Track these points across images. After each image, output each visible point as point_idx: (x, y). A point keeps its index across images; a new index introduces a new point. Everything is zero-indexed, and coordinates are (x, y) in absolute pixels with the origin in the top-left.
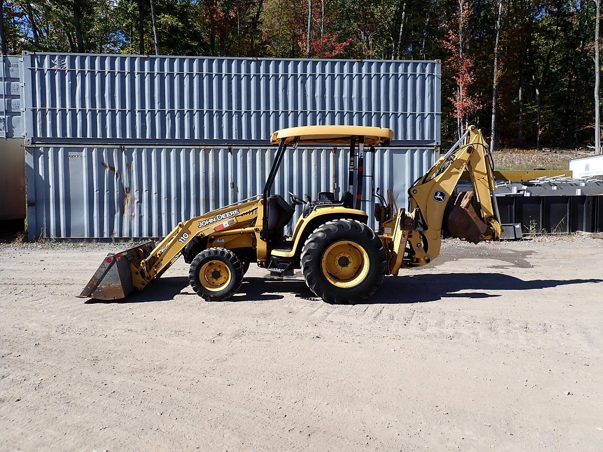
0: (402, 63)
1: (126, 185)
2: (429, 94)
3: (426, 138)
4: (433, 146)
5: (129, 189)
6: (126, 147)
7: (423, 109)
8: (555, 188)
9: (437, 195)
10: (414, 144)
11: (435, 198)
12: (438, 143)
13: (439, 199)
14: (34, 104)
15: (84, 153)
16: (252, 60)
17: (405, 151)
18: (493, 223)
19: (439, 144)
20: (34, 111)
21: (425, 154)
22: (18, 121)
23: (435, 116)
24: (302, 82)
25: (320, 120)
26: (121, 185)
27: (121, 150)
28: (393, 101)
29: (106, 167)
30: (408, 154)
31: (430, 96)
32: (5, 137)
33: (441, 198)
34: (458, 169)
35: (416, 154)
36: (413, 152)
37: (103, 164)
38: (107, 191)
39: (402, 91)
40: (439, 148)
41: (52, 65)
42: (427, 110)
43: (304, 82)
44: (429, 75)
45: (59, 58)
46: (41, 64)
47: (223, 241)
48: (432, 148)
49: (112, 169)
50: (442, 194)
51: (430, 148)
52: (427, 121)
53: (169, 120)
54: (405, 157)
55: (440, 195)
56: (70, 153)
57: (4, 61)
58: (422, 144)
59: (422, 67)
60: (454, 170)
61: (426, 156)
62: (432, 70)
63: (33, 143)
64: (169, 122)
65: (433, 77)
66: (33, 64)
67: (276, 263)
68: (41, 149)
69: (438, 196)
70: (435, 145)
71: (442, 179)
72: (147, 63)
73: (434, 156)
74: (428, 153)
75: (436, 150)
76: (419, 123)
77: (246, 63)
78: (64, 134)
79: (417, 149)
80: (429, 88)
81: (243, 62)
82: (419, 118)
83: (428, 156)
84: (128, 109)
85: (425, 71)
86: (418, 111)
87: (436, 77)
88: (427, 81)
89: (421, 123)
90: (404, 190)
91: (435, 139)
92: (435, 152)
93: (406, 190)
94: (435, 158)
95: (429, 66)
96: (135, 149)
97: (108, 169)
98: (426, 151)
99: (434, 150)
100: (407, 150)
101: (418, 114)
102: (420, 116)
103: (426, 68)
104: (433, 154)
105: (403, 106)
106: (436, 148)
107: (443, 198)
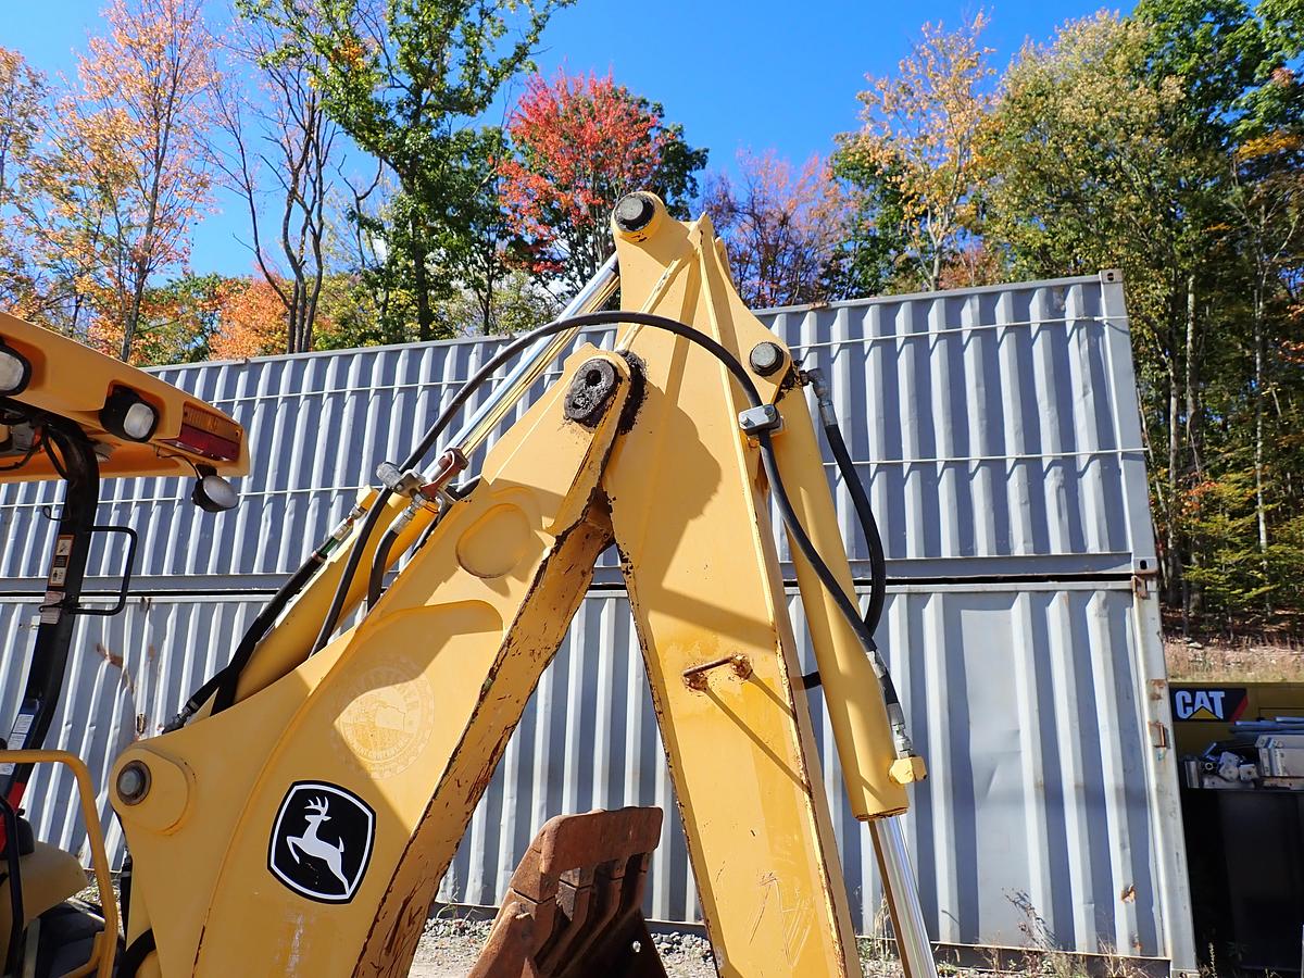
0: (971, 296)
1: (140, 710)
2: (1085, 387)
3: (1093, 546)
4: (1127, 577)
5: (147, 720)
6: (155, 599)
7: (1067, 437)
9: (302, 828)
10: (1040, 571)
11: (282, 857)
12: (1143, 565)
13: (312, 874)
17: (1006, 601)
19: (1152, 568)
21: (1092, 608)
23: (1121, 464)
26: (129, 705)
27: (143, 607)
29: (104, 657)
30: (1019, 611)
31: (1091, 395)
33: (332, 856)
34: (493, 577)
35: (1056, 611)
36: (1039, 604)
37: (99, 648)
38: (91, 725)
39: (978, 386)
40: (1152, 585)
42: (1086, 444)
44: (1078, 324)
48: (1124, 585)
49: (116, 661)
50: (349, 824)
51: (1111, 585)
52: (1090, 486)
53: (267, 520)
54: (1009, 622)
55: (325, 833)
59: (1048, 300)
60: (460, 587)
61: (1099, 616)
62: (1091, 306)
64: (266, 526)
65: (1095, 330)
69: (310, 843)
70: (1133, 571)
71: (348, 682)
72: (243, 377)
73: (1133, 614)
74: (1105, 603)
75: (1142, 590)
76: (1058, 491)
77: (481, 352)
78: (33, 568)
79: (1056, 591)
80: (1083, 367)
81: (474, 350)
82: (1055, 474)
83: (1110, 616)
84: (178, 497)
85: (1062, 314)
86: (1048, 450)
87: (1106, 328)
88: (1073, 345)
89: (1063, 492)
90: (1016, 754)
91: (1131, 550)
92: (1135, 599)
93: (1023, 754)
94: (1141, 625)
95: (1076, 295)
96: (175, 607)
97: (107, 662)
98: (1098, 596)
99: (1130, 591)
100: (1017, 592)
101: (1050, 459)
102: (1060, 469)
103: (1064, 304)
104: (1127, 610)
105: (984, 435)
106: (1137, 584)
107: (350, 867)
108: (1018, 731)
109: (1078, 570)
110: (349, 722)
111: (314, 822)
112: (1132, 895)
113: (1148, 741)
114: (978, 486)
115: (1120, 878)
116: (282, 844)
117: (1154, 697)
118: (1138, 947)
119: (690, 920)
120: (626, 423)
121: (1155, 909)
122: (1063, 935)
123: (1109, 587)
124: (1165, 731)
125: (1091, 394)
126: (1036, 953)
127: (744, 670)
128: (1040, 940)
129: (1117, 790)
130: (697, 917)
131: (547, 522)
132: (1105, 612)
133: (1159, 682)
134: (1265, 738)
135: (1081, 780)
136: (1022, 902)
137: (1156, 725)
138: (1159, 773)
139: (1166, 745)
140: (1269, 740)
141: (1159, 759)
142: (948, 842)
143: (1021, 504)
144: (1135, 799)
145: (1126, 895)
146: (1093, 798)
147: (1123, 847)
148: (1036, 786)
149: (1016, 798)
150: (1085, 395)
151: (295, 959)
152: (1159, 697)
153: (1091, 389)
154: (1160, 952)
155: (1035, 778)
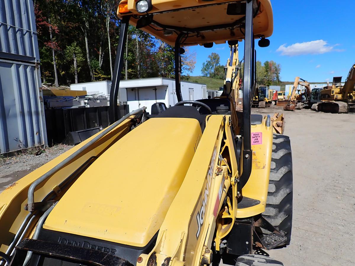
2: (25, 11)
3: (28, 54)
4: (34, 63)
8: (99, 101)
10: (18, 58)
17: (10, 65)
19: (39, 62)
21: (28, 69)
23: (32, 35)
30: (13, 68)
35: (21, 69)
36: (18, 66)
40: (39, 66)
42: (25, 27)
48: (34, 65)
52: (26, 38)
54: (11, 71)
58: (25, 60)
61: (30, 72)
70: (36, 62)
73: (36, 71)
74: (31, 69)
75: (37, 67)
79: (21, 64)
80: (24, 5)
82: (19, 33)
83: (32, 72)
86: (17, 26)
89: (21, 39)
90: (14, 105)
91: (35, 57)
93: (16, 105)
94: (37, 75)
98: (30, 67)
99: (35, 67)
100: (13, 64)
101: (18, 29)
104: (34, 71)
106: (37, 65)
108: (15, 100)
112: (38, 133)
113: (39, 101)
115: (35, 130)
117: (40, 91)
118: (39, 144)
121: (41, 136)
123: (32, 65)
128: (22, 147)
129: (35, 112)
133: (41, 88)
134: (47, 100)
135: (28, 110)
136: (17, 140)
137: (40, 97)
138: (41, 108)
139: (42, 102)
140: (48, 100)
141: (41, 104)
143: (13, 40)
144: (37, 113)
145: (37, 134)
147: (36, 124)
148: (20, 112)
149: (15, 116)
150: (25, 13)
152: (41, 91)
153: (26, 12)
154: (42, 143)
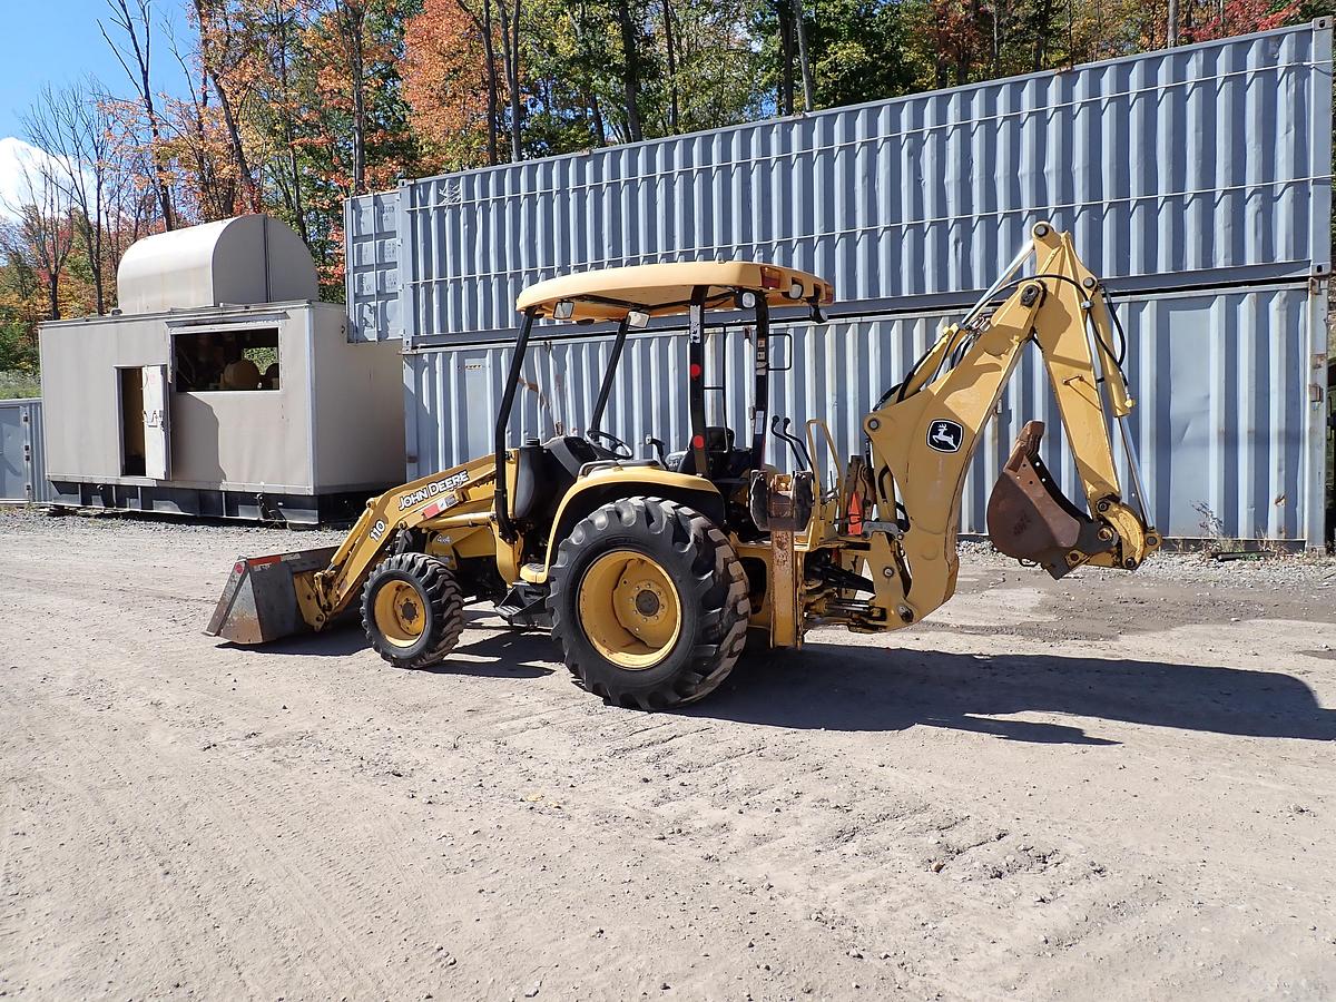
0: (1196, 51)
1: (556, 419)
2: (1288, 125)
3: (1280, 257)
4: (1305, 279)
5: (563, 426)
6: (554, 342)
7: (1268, 169)
9: (937, 433)
10: (1237, 278)
11: (932, 442)
12: (1319, 269)
13: (944, 445)
14: (415, 277)
15: (488, 360)
16: (794, 122)
17: (1207, 303)
18: (1115, 515)
19: (1326, 270)
20: (415, 287)
21: (1274, 304)
22: (395, 308)
23: (1311, 189)
24: (910, 154)
25: (956, 242)
26: (549, 419)
27: (547, 348)
28: (1167, 165)
29: (524, 385)
30: (1216, 311)
32: (376, 339)
33: (950, 440)
34: (998, 355)
35: (1245, 309)
36: (1235, 300)
37: (519, 380)
38: (525, 432)
40: (1325, 284)
41: (440, 198)
42: (1283, 173)
43: (915, 153)
44: (1288, 70)
45: (450, 183)
46: (424, 201)
47: (448, 539)
48: (1302, 285)
49: (533, 387)
50: (954, 430)
51: (1292, 286)
52: (1283, 207)
54: (1208, 318)
55: (945, 433)
56: (468, 362)
57: (375, 205)
59: (1264, 49)
60: (986, 359)
61: (1280, 309)
62: (1301, 52)
63: (414, 348)
65: (1303, 74)
66: (413, 204)
67: (522, 594)
68: (426, 357)
69: (941, 437)
70: (1310, 274)
71: (949, 388)
72: (589, 166)
73: (1306, 308)
74: (1285, 300)
75: (1316, 289)
76: (1256, 214)
77: (780, 131)
78: (458, 325)
79: (1247, 293)
80: (1288, 108)
81: (775, 130)
82: (1255, 201)
83: (1288, 308)
84: (557, 265)
85: (1274, 61)
86: (1252, 181)
87: (1313, 71)
88: (1282, 88)
89: (1260, 215)
90: (1206, 412)
91: (1311, 258)
92: (1310, 296)
93: (1211, 412)
94: (1312, 315)
95: (1290, 42)
96: (570, 346)
97: (526, 389)
98: (1280, 295)
99: (1307, 290)
100: (1216, 296)
101: (1252, 189)
102: (1260, 196)
103: (1277, 51)
104: (1303, 304)
105: (1199, 173)
106: (1313, 283)
107: (956, 442)
108: (1209, 397)
109: (1267, 276)
110: (949, 402)
111: (942, 431)
112: (1283, 501)
113: (1307, 398)
114: (1191, 216)
115: (1275, 489)
116: (931, 438)
117: (1316, 367)
118: (1284, 534)
119: (965, 531)
120: (1041, 305)
121: (1298, 509)
122: (1230, 526)
123: (1290, 288)
124: (1321, 390)
125: (1293, 131)
126: (1210, 540)
127: (1081, 379)
128: (1214, 531)
129: (1280, 434)
130: (970, 530)
131: (1016, 337)
132: (1284, 307)
133: (1321, 356)
135: (1253, 427)
136: (1203, 508)
137: (1314, 386)
138: (1314, 419)
139: (1321, 400)
141: (1314, 410)
142: (1151, 473)
143: (1225, 228)
144: (1292, 438)
145: (1278, 500)
146: (1261, 439)
147: (1280, 470)
148: (1219, 433)
149: (1203, 443)
150: (1287, 132)
151: (940, 469)
152: (1320, 367)
153: (1293, 127)
154: (1299, 536)
155: (1219, 426)
